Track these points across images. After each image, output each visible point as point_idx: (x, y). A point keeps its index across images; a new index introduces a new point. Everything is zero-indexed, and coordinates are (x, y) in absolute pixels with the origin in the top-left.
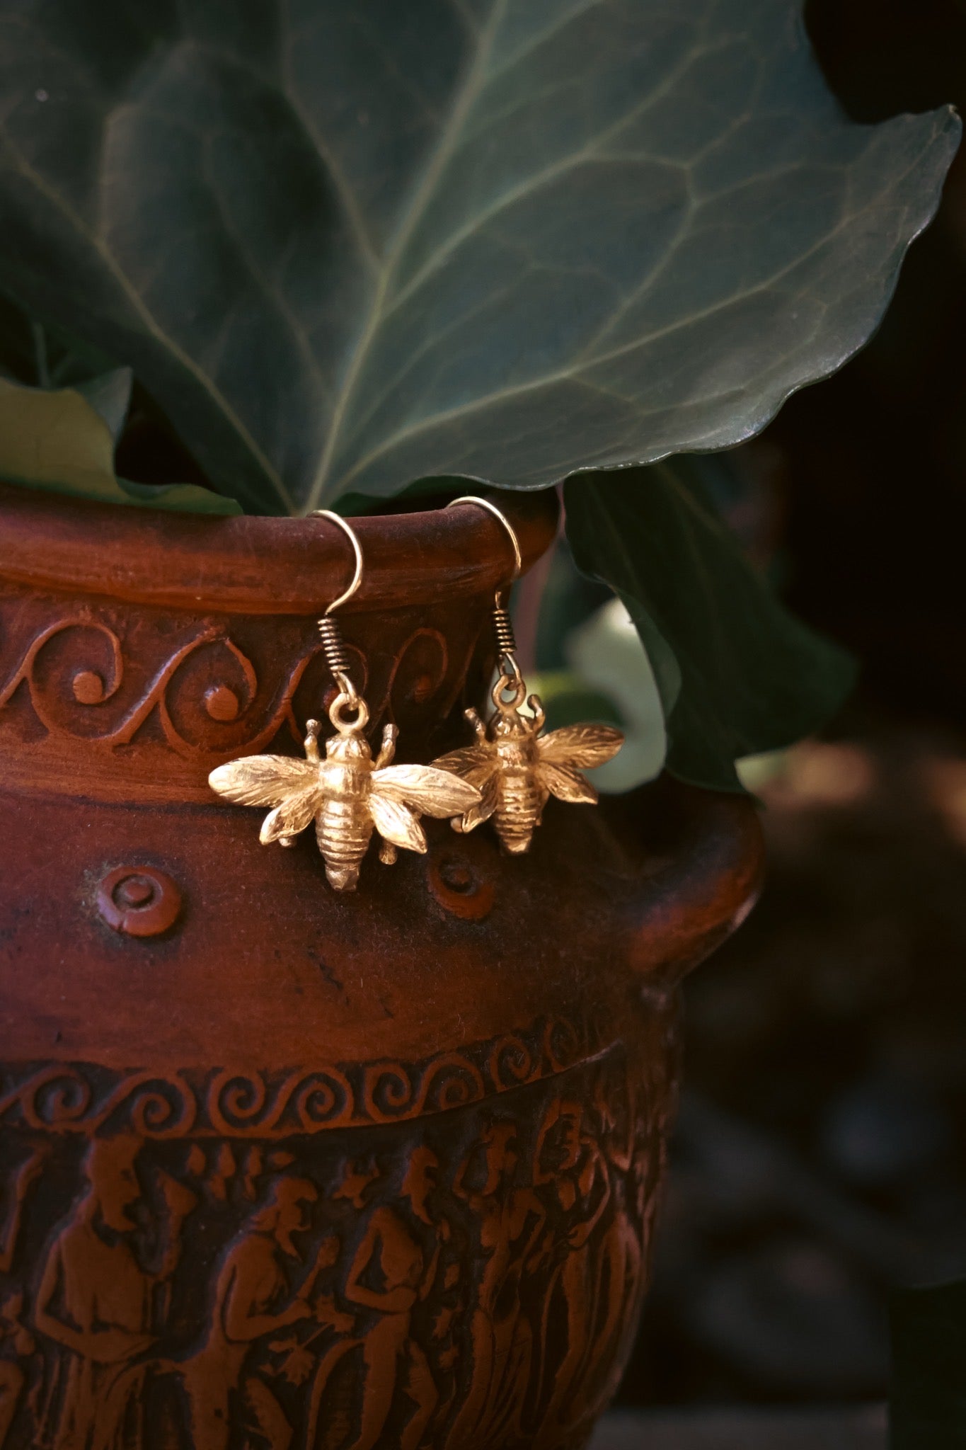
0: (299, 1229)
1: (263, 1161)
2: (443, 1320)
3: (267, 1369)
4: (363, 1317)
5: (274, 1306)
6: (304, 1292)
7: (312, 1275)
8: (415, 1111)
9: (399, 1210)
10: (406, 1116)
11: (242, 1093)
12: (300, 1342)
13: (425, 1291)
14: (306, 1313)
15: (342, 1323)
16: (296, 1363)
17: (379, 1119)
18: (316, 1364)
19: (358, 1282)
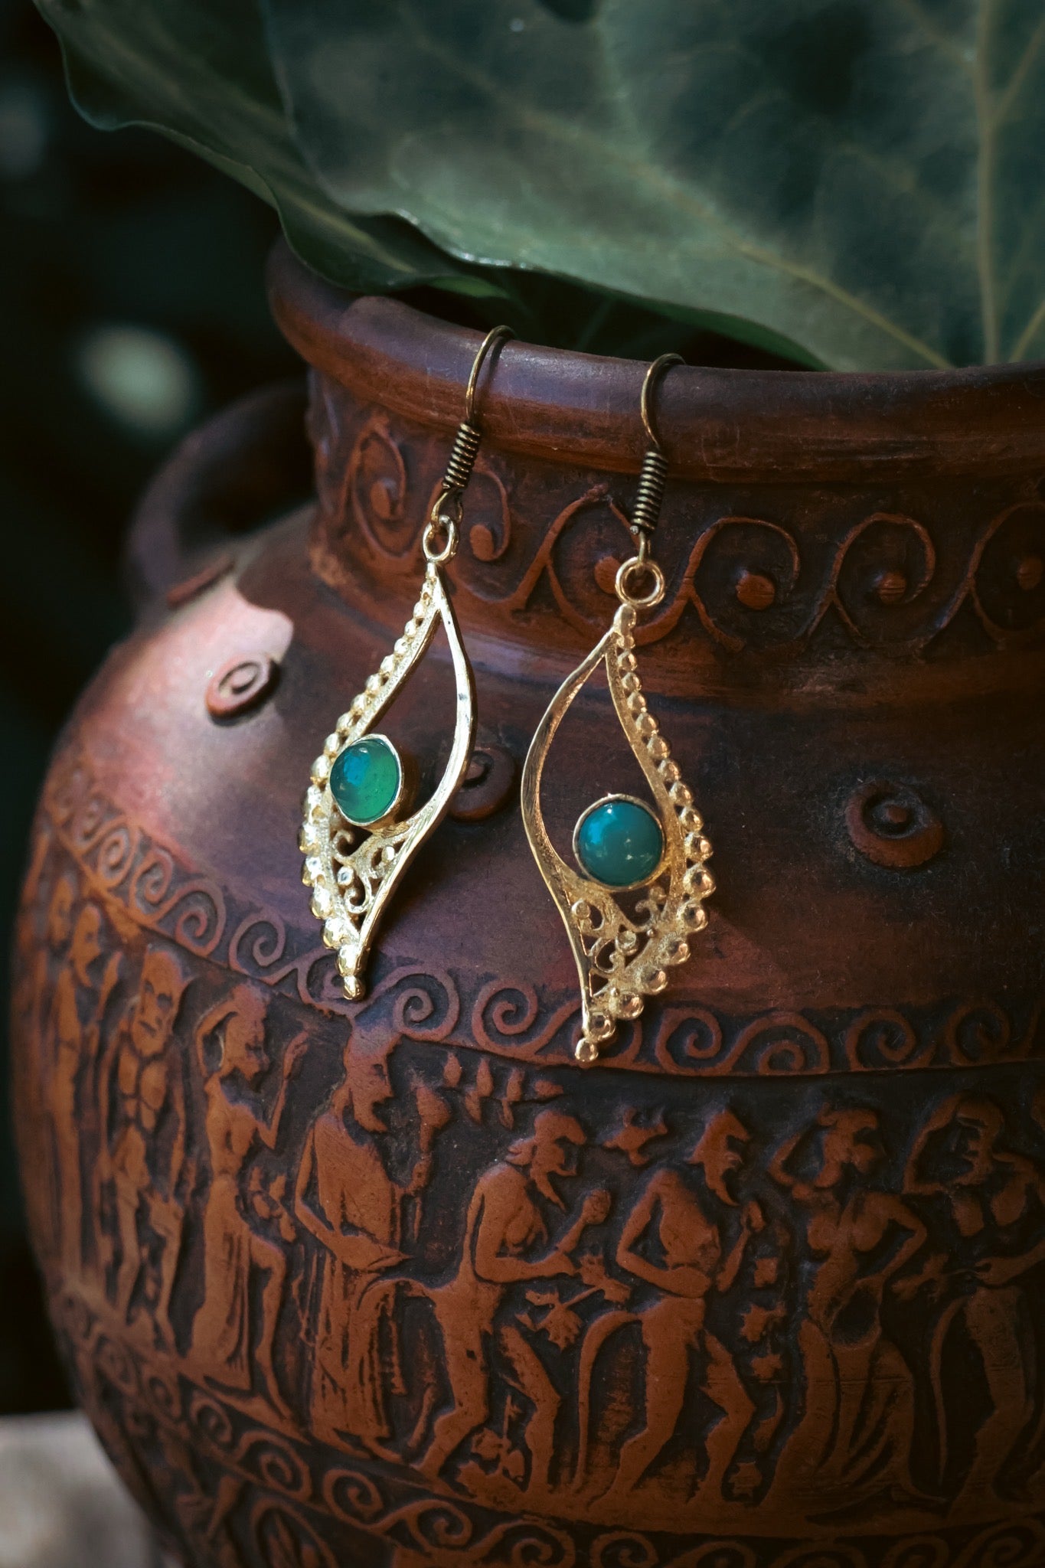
0: (560, 1171)
1: (524, 1085)
2: (753, 1320)
3: (524, 1318)
4: (640, 1292)
5: (529, 1250)
6: (566, 1242)
7: (576, 1227)
8: (723, 1068)
9: (690, 1177)
10: (707, 1071)
11: (511, 1007)
12: (561, 1300)
13: (725, 1280)
14: (567, 1268)
15: (613, 1291)
16: (558, 1322)
17: (670, 1067)
18: (583, 1330)
19: (632, 1248)
